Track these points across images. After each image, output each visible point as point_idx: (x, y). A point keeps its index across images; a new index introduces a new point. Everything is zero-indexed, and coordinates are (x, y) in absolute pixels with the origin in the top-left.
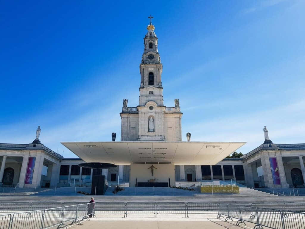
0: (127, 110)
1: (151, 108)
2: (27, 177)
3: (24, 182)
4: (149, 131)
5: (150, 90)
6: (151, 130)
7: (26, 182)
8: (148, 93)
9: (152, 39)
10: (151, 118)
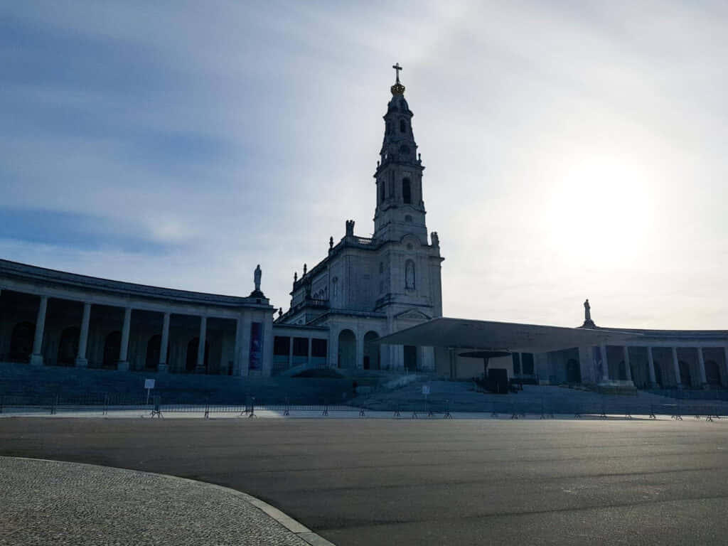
0: (356, 241)
1: (409, 246)
2: (252, 358)
3: (247, 366)
4: (407, 288)
5: (407, 214)
6: (410, 285)
7: (252, 367)
8: (403, 219)
9: (405, 115)
10: (411, 264)
